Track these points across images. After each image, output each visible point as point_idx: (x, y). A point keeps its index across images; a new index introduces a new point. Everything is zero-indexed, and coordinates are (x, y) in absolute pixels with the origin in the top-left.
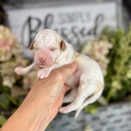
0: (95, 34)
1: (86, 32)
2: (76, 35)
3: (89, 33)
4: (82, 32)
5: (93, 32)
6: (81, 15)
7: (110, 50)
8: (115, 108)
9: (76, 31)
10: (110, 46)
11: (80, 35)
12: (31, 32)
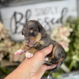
0: (61, 22)
1: (55, 21)
2: (48, 23)
3: (57, 22)
4: (52, 21)
5: (60, 21)
6: (51, 8)
7: (72, 33)
8: (75, 75)
9: (48, 20)
10: (71, 30)
11: (50, 24)
12: (16, 23)
